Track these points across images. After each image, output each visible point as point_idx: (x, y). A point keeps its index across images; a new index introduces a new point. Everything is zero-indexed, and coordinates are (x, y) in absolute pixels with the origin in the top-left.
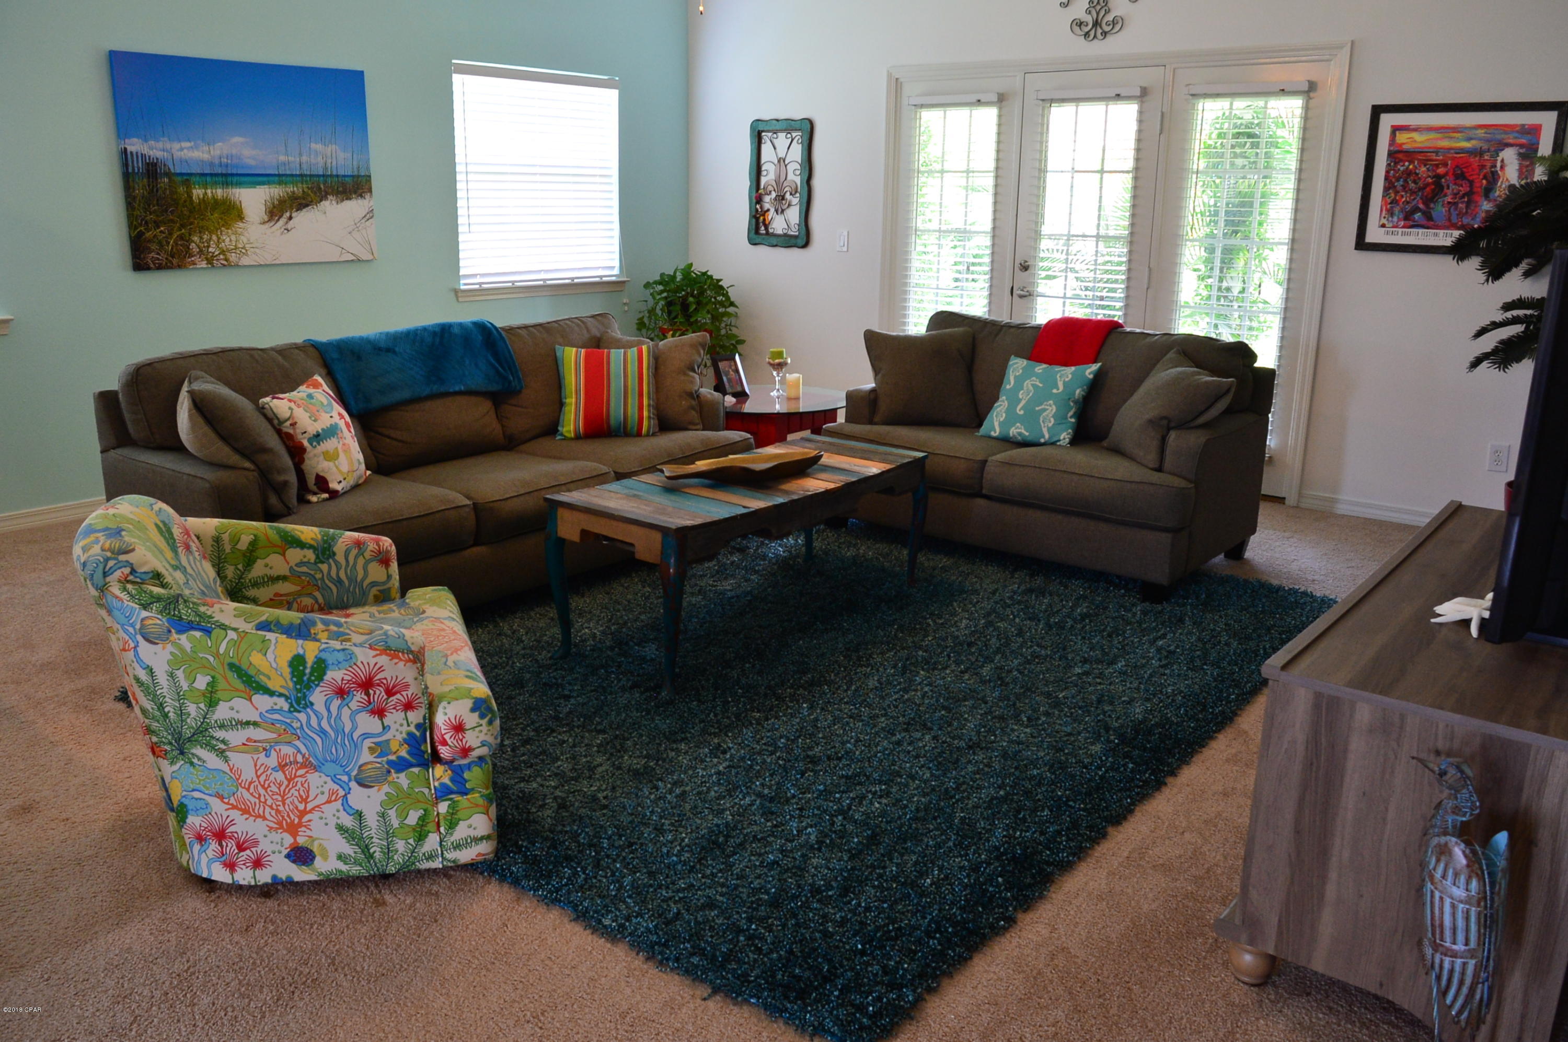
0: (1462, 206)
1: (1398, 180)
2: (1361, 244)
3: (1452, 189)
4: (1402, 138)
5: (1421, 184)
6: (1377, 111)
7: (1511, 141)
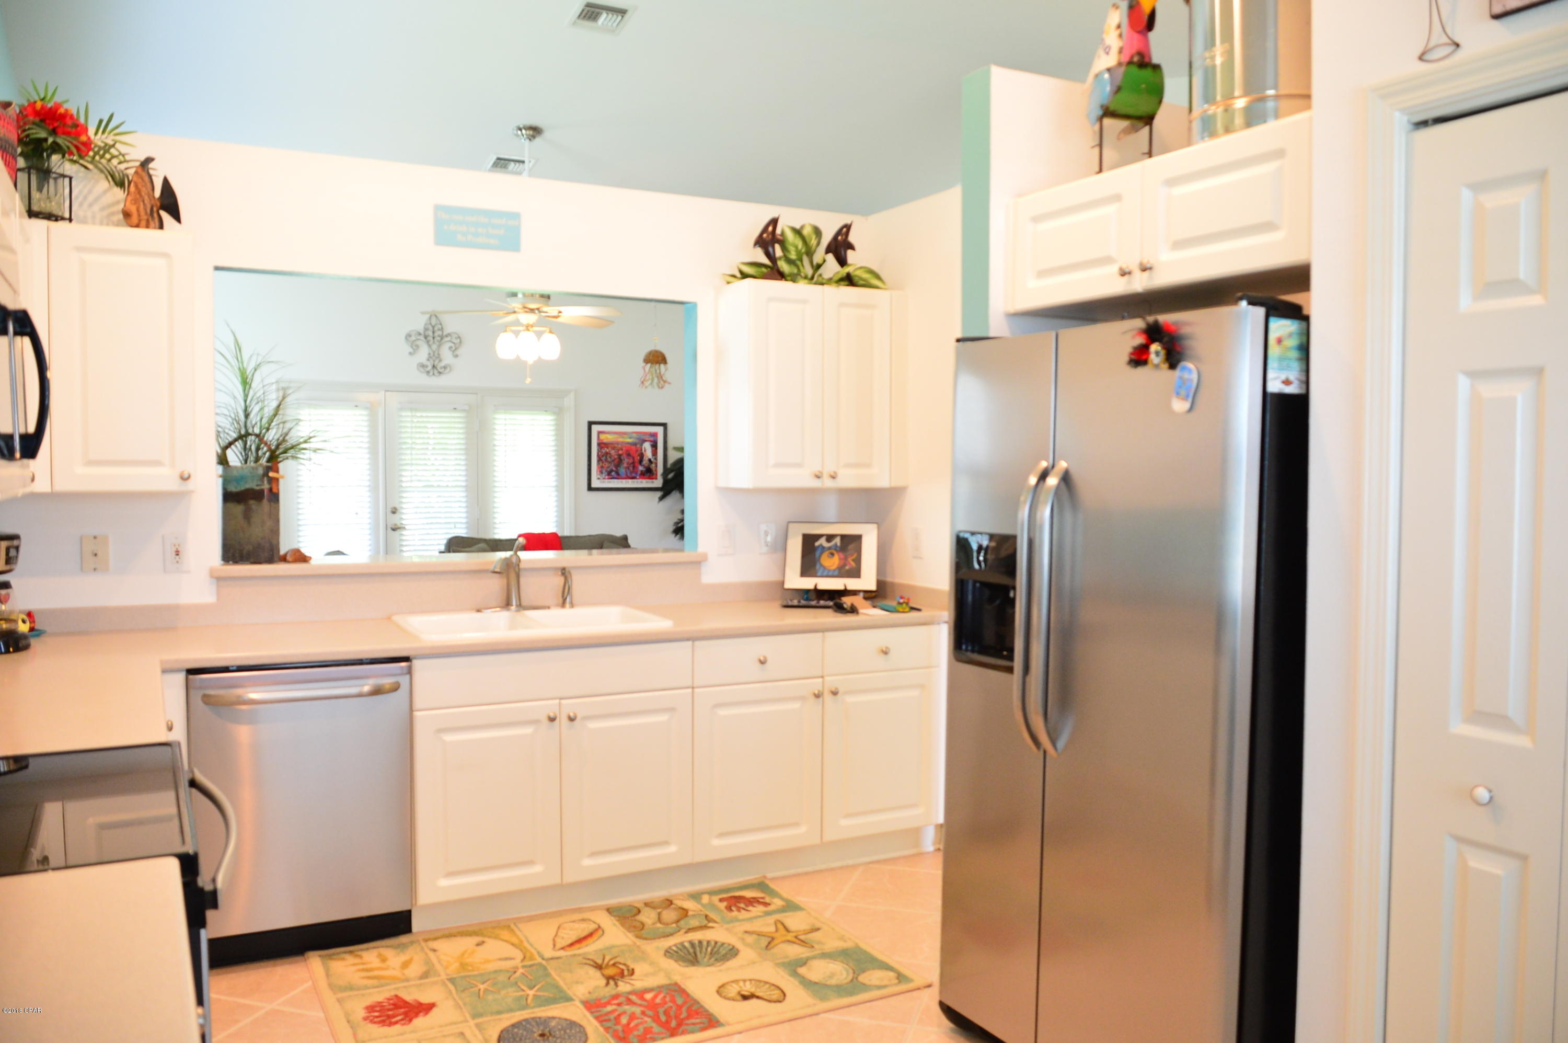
0: (631, 468)
1: (603, 456)
2: (590, 488)
3: (626, 461)
4: (602, 437)
5: (613, 458)
6: (590, 424)
7: (647, 439)
